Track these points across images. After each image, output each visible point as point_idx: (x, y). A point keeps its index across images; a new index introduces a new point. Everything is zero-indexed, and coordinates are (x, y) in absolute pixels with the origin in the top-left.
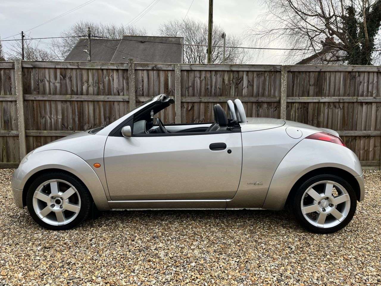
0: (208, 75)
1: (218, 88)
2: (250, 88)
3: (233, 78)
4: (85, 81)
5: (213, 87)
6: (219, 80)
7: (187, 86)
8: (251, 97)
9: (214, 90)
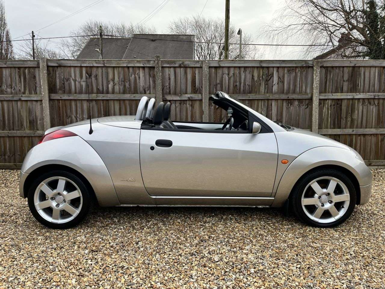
0: (237, 71)
1: (247, 85)
2: (280, 84)
3: (263, 75)
4: (111, 80)
5: (242, 84)
6: (248, 76)
7: (215, 84)
8: (282, 94)
9: (243, 87)
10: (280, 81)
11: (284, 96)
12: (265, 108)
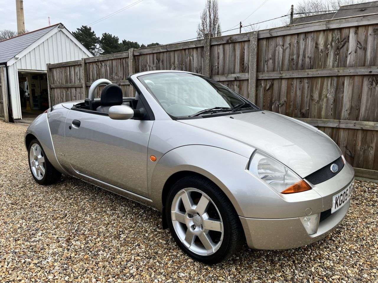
0: (294, 40)
2: (360, 52)
3: (332, 40)
5: (301, 57)
6: (310, 45)
7: (267, 59)
8: (360, 68)
9: (301, 61)
10: (360, 48)
11: (363, 70)
12: (333, 90)
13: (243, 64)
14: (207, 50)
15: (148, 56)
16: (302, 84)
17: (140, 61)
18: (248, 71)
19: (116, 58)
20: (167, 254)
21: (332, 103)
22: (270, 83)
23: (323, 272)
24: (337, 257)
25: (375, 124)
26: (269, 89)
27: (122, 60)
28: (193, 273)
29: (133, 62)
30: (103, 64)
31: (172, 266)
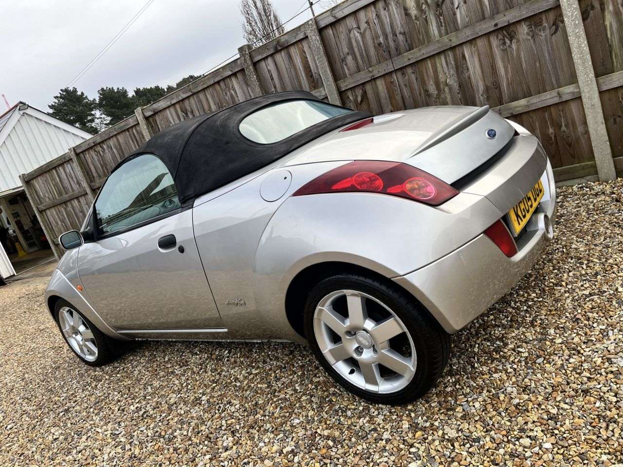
0: (372, 14)
1: (400, 33)
5: (390, 36)
6: (396, 15)
7: (342, 56)
8: (478, 24)
9: (393, 42)
11: (484, 26)
12: (452, 70)
13: (312, 76)
14: (250, 73)
15: (167, 111)
16: (407, 78)
17: (158, 123)
18: (323, 84)
19: (120, 130)
20: (271, 402)
21: (458, 91)
22: (361, 91)
23: (491, 347)
24: (508, 318)
25: (528, 102)
26: (362, 101)
27: (130, 131)
28: (311, 413)
29: (148, 128)
30: (105, 147)
31: (281, 415)
